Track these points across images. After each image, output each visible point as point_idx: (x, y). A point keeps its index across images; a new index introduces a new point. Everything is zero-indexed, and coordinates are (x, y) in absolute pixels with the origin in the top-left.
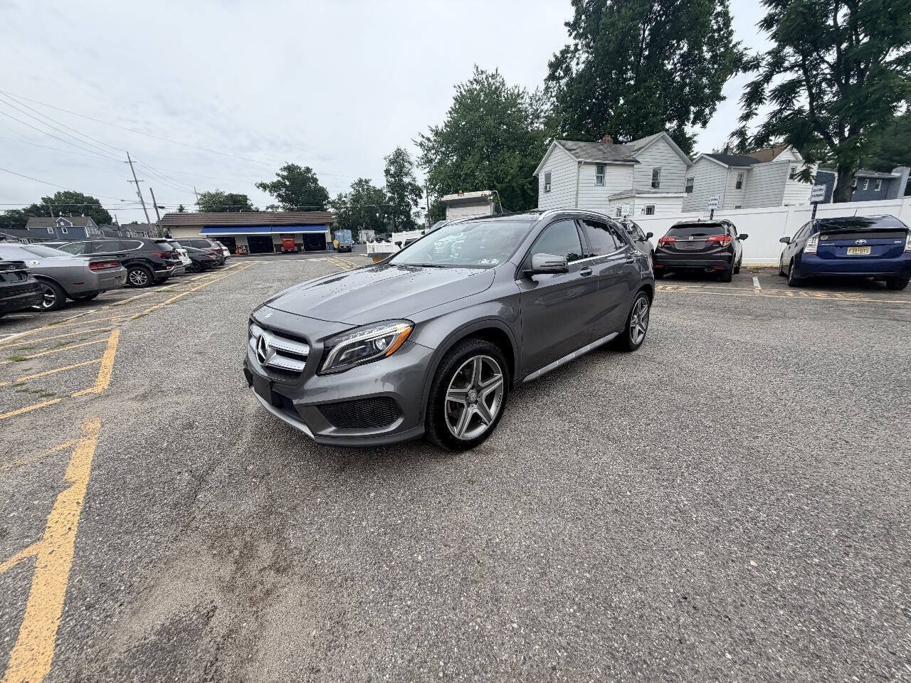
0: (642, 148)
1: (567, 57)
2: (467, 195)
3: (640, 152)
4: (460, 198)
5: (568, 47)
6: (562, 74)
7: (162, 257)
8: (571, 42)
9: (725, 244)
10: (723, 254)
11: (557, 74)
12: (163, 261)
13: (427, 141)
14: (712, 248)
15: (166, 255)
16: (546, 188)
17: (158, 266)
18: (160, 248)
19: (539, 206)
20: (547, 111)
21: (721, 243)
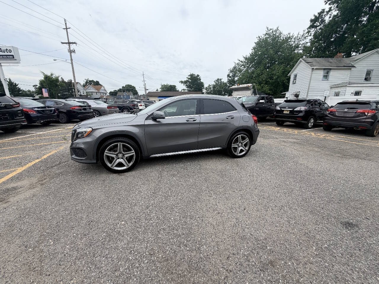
0: (359, 59)
1: (322, 15)
2: (241, 86)
3: (356, 61)
4: (238, 87)
5: (324, 10)
6: (318, 24)
7: (133, 106)
8: (327, 7)
9: (369, 115)
10: (366, 120)
11: (315, 24)
12: (133, 107)
13: (240, 62)
14: (359, 116)
15: (134, 105)
16: (293, 81)
17: (131, 109)
18: (133, 103)
19: (289, 90)
20: (303, 44)
21: (366, 114)
